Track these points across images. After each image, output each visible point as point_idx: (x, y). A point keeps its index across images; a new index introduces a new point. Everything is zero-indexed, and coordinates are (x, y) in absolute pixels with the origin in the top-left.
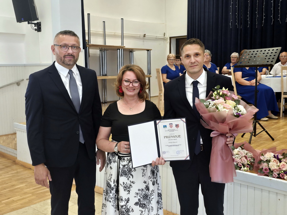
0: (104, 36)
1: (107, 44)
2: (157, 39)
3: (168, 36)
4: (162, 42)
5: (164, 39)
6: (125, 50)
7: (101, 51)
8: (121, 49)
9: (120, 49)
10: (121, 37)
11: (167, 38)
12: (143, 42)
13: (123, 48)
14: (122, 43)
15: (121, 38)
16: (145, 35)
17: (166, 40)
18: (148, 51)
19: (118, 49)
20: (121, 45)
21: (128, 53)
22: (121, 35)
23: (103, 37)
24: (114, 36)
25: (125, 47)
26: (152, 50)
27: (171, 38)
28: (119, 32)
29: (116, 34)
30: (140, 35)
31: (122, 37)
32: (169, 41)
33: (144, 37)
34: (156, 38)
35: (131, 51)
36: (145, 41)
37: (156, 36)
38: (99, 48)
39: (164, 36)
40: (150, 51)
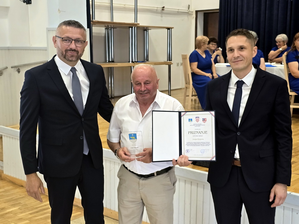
0: (111, 9)
1: (115, 20)
2: (179, 13)
3: (193, 9)
4: (185, 17)
5: (188, 14)
6: (139, 28)
7: (107, 29)
8: (134, 27)
9: (132, 27)
10: (134, 10)
11: (192, 12)
12: (162, 16)
14: (136, 19)
15: (134, 12)
16: (164, 7)
17: (190, 14)
18: (169, 30)
19: (129, 27)
20: (134, 22)
21: (141, 31)
22: (134, 8)
23: (110, 11)
24: (124, 9)
25: (139, 24)
26: (173, 28)
27: (197, 12)
28: (132, 5)
29: (126, 6)
30: (157, 8)
31: (136, 11)
32: (194, 15)
33: (162, 10)
34: (178, 12)
36: (163, 15)
37: (178, 10)
38: (104, 26)
39: (189, 9)
40: (170, 29)
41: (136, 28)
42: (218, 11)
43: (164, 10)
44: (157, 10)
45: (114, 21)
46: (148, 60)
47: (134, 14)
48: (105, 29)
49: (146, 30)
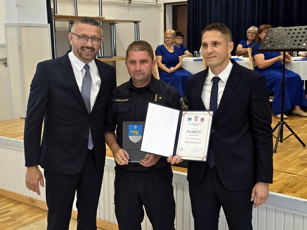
1: (80, 15)
2: (147, 6)
3: (162, 2)
4: (154, 10)
5: (156, 6)
6: (105, 22)
7: (71, 23)
10: (98, 4)
11: (161, 5)
12: (129, 10)
13: (102, 20)
14: (101, 13)
15: (99, 6)
17: (159, 7)
18: (136, 24)
20: (99, 16)
21: (108, 25)
22: (98, 2)
23: (74, 4)
25: (104, 18)
26: (140, 21)
27: (165, 5)
30: (124, 1)
31: (101, 5)
32: (163, 8)
33: (129, 3)
34: (146, 4)
35: (112, 23)
36: (130, 8)
37: (146, 2)
38: (68, 21)
39: (157, 2)
40: (138, 23)
41: (101, 22)
42: (187, 3)
43: (131, 3)
44: (123, 3)
45: (78, 16)
46: (116, 55)
47: (99, 8)
48: (69, 23)
49: (113, 24)
